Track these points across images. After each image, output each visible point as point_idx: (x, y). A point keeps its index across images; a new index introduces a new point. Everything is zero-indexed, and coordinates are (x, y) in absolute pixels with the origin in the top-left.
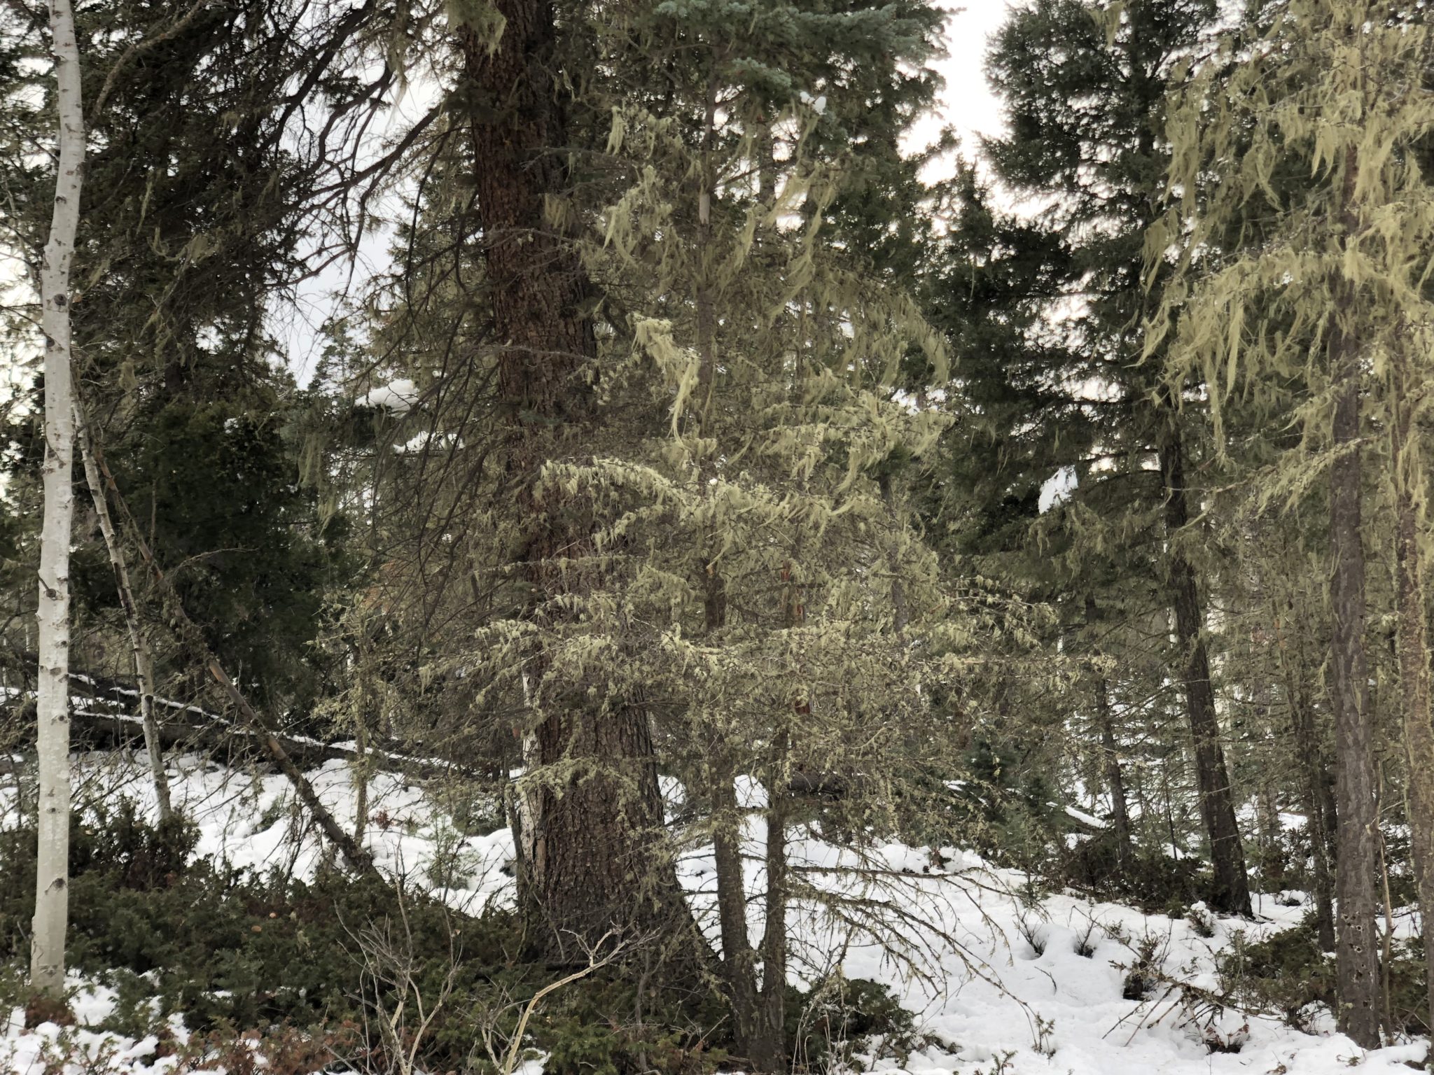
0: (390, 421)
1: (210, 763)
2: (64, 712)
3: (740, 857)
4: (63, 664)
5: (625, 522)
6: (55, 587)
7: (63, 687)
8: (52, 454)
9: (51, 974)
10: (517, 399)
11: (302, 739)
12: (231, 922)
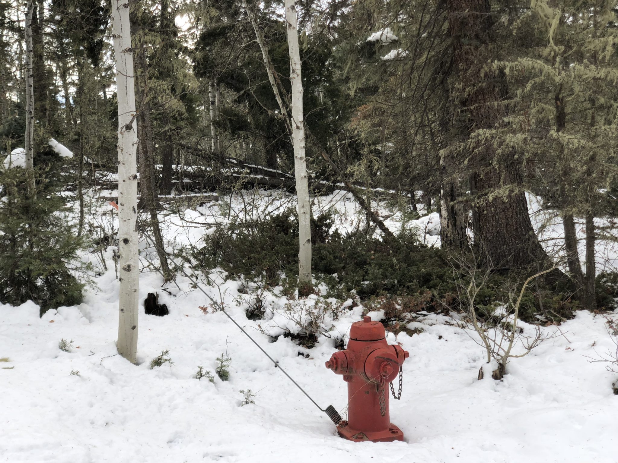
0: (382, 47)
1: (288, 193)
2: (306, 174)
3: (574, 224)
4: (304, 155)
5: (530, 85)
6: (299, 125)
7: (304, 164)
8: (294, 71)
9: (307, 276)
10: (459, 34)
11: (324, 182)
12: (363, 255)
